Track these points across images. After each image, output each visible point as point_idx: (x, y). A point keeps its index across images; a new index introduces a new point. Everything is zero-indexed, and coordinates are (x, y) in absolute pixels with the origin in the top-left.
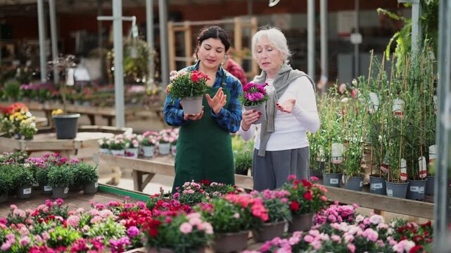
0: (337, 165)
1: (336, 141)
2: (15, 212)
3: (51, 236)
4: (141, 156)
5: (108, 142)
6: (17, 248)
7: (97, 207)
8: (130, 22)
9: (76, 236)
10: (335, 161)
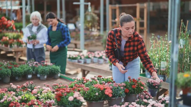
0: (163, 71)
1: (163, 60)
2: (12, 86)
3: (22, 97)
4: (85, 63)
5: (71, 57)
6: (6, 102)
7: (47, 86)
8: (87, 5)
9: (33, 98)
10: (162, 69)
